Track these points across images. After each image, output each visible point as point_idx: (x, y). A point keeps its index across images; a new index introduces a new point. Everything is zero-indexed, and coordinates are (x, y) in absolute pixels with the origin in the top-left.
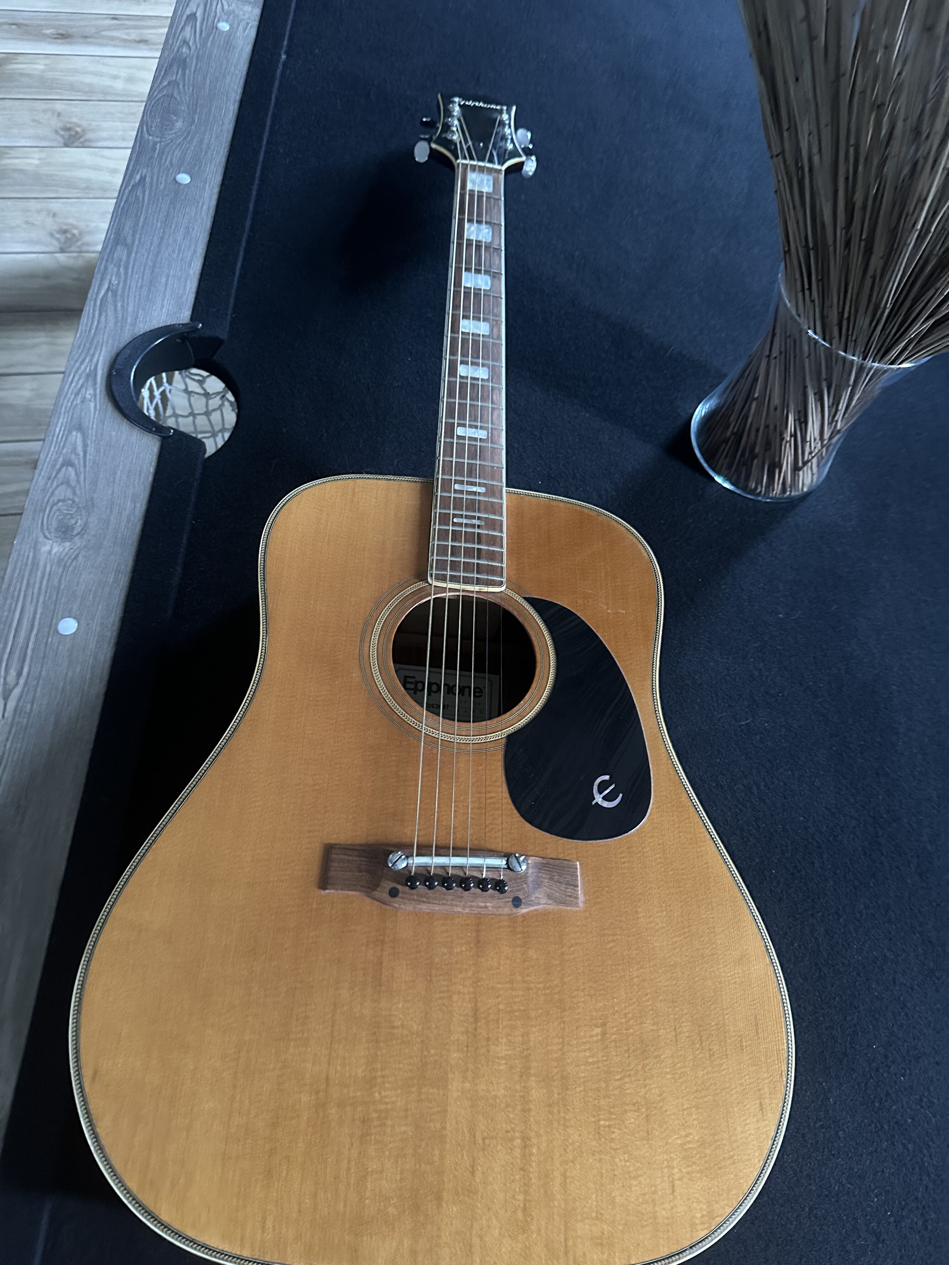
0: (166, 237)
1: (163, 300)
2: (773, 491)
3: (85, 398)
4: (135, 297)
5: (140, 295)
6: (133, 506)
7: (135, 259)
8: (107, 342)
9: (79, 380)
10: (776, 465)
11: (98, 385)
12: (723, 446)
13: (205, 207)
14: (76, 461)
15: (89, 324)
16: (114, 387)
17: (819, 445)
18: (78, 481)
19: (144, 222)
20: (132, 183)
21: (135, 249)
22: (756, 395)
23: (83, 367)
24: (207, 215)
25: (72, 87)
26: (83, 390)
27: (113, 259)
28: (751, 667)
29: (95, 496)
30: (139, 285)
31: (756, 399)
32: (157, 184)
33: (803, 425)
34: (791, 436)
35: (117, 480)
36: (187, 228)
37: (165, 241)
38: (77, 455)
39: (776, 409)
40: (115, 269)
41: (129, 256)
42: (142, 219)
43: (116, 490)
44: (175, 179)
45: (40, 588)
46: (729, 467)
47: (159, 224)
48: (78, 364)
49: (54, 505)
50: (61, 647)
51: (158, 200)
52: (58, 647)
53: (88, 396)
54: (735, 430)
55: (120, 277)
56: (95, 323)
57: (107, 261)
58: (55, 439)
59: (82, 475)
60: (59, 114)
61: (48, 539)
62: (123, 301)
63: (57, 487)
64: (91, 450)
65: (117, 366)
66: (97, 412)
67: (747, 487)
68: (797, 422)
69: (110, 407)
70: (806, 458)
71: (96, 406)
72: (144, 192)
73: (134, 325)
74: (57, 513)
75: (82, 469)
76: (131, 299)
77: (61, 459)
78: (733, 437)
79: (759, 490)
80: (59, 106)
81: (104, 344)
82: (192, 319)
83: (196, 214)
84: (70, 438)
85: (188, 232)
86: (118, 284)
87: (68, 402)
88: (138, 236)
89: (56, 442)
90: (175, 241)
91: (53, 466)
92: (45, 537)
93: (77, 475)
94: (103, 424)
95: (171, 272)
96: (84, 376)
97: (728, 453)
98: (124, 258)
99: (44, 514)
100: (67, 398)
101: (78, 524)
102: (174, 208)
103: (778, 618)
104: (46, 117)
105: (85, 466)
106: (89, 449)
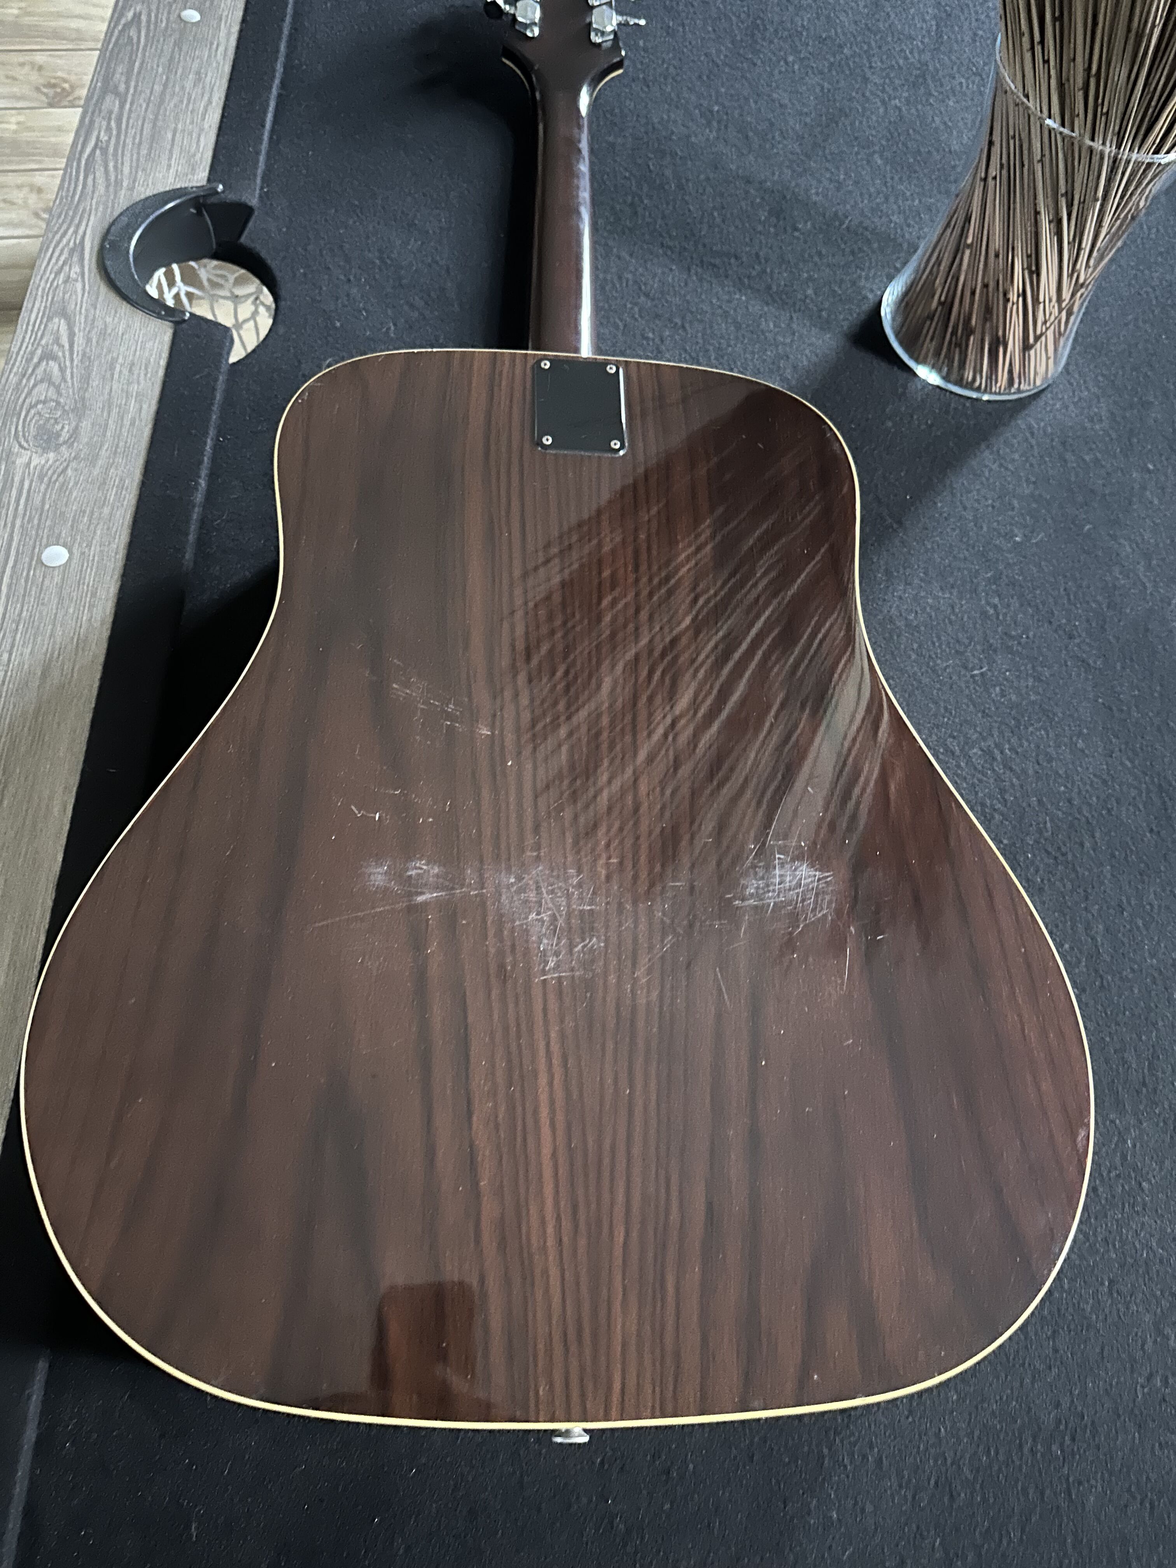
0: (170, 85)
1: (170, 159)
2: (996, 382)
3: (69, 277)
4: (132, 155)
5: (138, 153)
6: (137, 406)
7: (130, 110)
8: (96, 209)
9: (60, 256)
10: (998, 342)
11: (86, 262)
12: (928, 323)
13: (221, 49)
14: (60, 354)
15: (71, 189)
16: (108, 263)
17: (1056, 311)
18: (64, 379)
19: (141, 68)
20: (123, 21)
21: (129, 100)
22: (969, 241)
23: (65, 241)
24: (224, 59)
25: (56, 35)
26: (67, 268)
27: (100, 111)
28: (983, 602)
29: (87, 395)
30: (137, 141)
31: (970, 246)
32: (156, 22)
33: (1035, 276)
34: (1018, 296)
35: (116, 376)
36: (198, 73)
37: (169, 90)
38: (61, 346)
39: (997, 256)
40: (104, 123)
41: (122, 107)
42: (137, 64)
43: (114, 387)
44: (179, 16)
45: (16, 509)
46: (937, 354)
47: (160, 70)
48: (58, 237)
49: (31, 407)
50: (47, 582)
51: (158, 41)
52: (43, 581)
53: (73, 275)
54: (943, 298)
55: (111, 134)
56: (80, 188)
57: (93, 113)
58: (30, 328)
59: (68, 371)
60: (40, 68)
61: (25, 449)
62: (116, 162)
63: (35, 386)
64: (79, 340)
65: (110, 237)
66: (86, 294)
67: (962, 379)
68: (1026, 272)
69: (103, 289)
70: (1038, 332)
71: (84, 286)
72: (139, 32)
73: (131, 189)
74: (37, 417)
75: (68, 363)
76: (127, 159)
77: (39, 352)
78: (940, 309)
79: (977, 384)
80: (40, 58)
81: (93, 212)
82: (209, 180)
83: (209, 56)
84: (50, 325)
85: (199, 79)
86: (108, 141)
87: (47, 282)
88: (133, 84)
89: (32, 331)
90: (183, 88)
91: (29, 361)
92: (21, 446)
93: (62, 370)
94: (95, 308)
95: (180, 126)
96: (66, 251)
97: (934, 332)
98: (116, 109)
99: (18, 419)
100: (45, 278)
101: (66, 430)
102: (180, 50)
103: (1015, 542)
104: (23, 72)
105: (72, 360)
106: (76, 339)
